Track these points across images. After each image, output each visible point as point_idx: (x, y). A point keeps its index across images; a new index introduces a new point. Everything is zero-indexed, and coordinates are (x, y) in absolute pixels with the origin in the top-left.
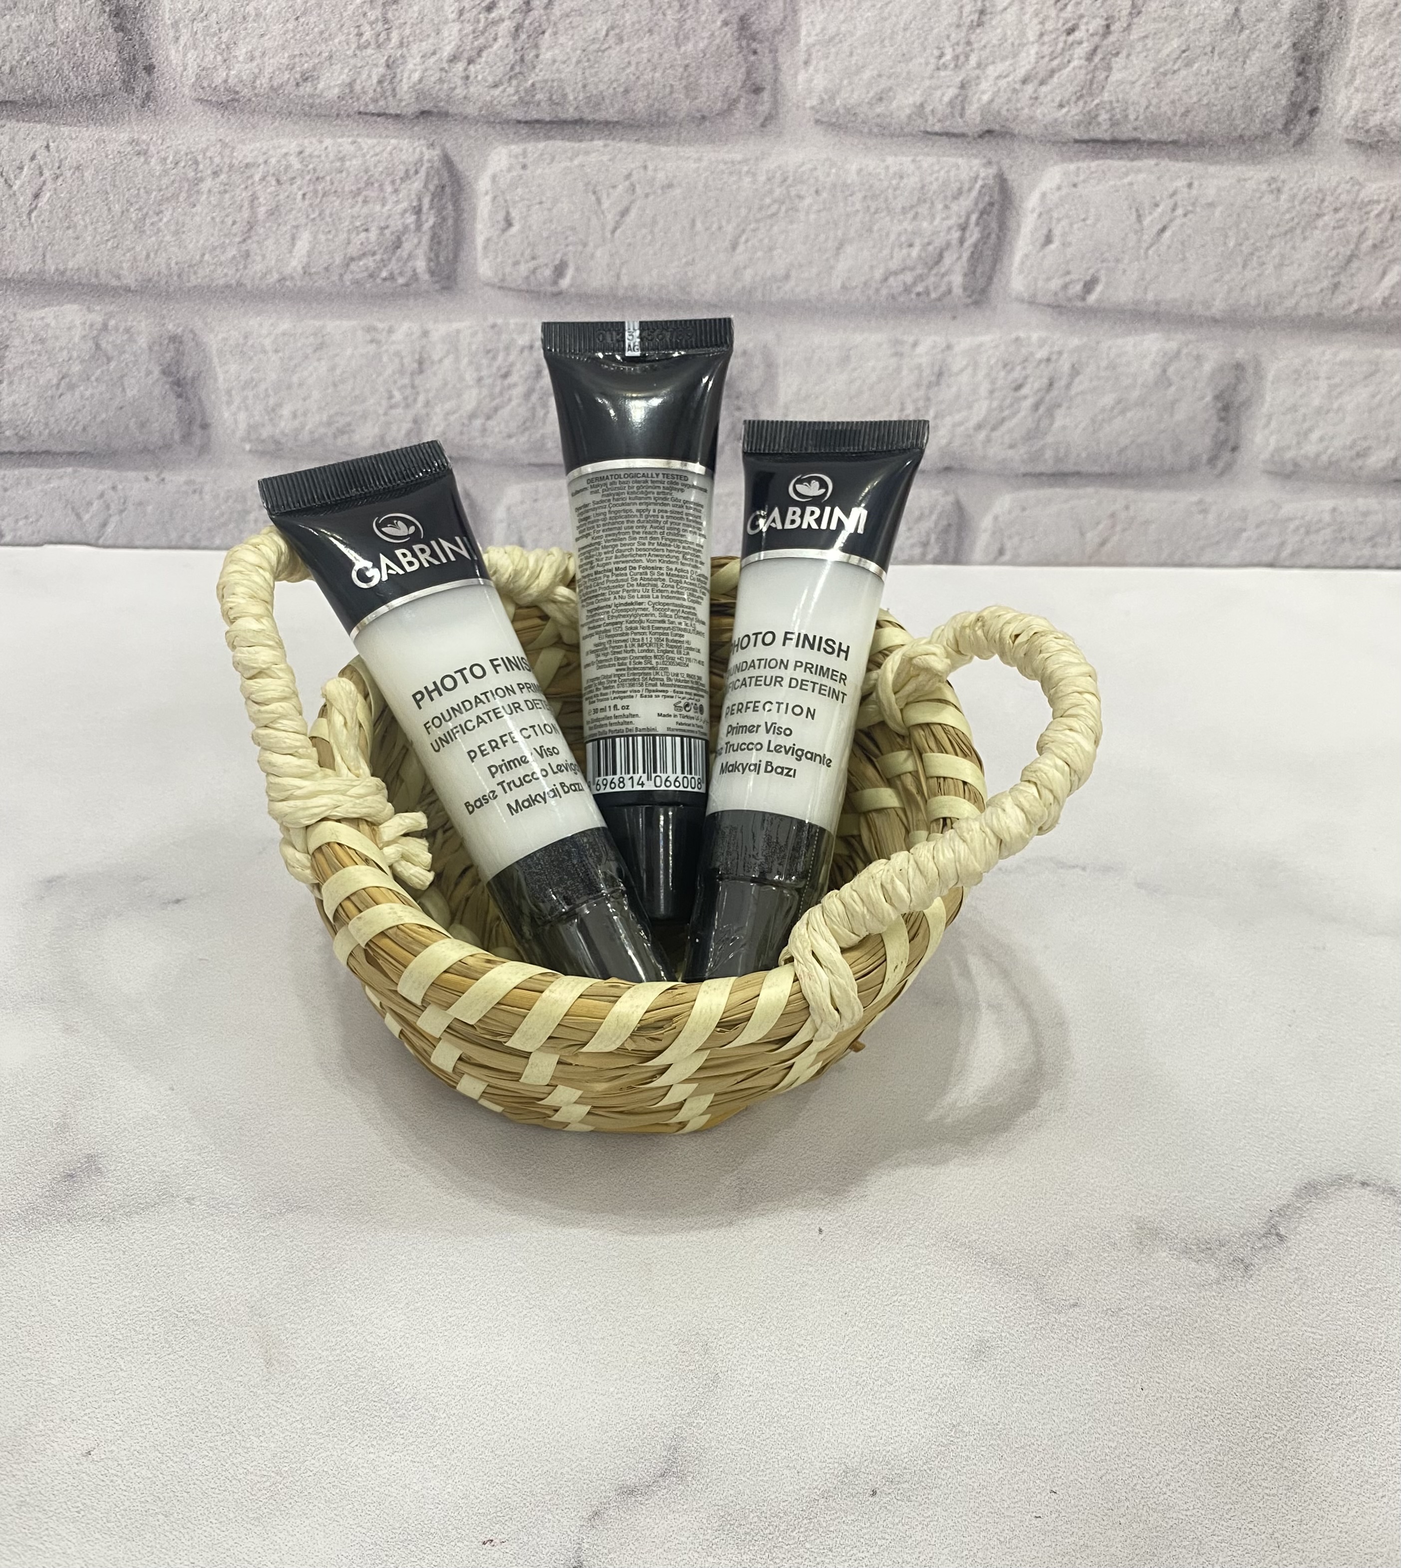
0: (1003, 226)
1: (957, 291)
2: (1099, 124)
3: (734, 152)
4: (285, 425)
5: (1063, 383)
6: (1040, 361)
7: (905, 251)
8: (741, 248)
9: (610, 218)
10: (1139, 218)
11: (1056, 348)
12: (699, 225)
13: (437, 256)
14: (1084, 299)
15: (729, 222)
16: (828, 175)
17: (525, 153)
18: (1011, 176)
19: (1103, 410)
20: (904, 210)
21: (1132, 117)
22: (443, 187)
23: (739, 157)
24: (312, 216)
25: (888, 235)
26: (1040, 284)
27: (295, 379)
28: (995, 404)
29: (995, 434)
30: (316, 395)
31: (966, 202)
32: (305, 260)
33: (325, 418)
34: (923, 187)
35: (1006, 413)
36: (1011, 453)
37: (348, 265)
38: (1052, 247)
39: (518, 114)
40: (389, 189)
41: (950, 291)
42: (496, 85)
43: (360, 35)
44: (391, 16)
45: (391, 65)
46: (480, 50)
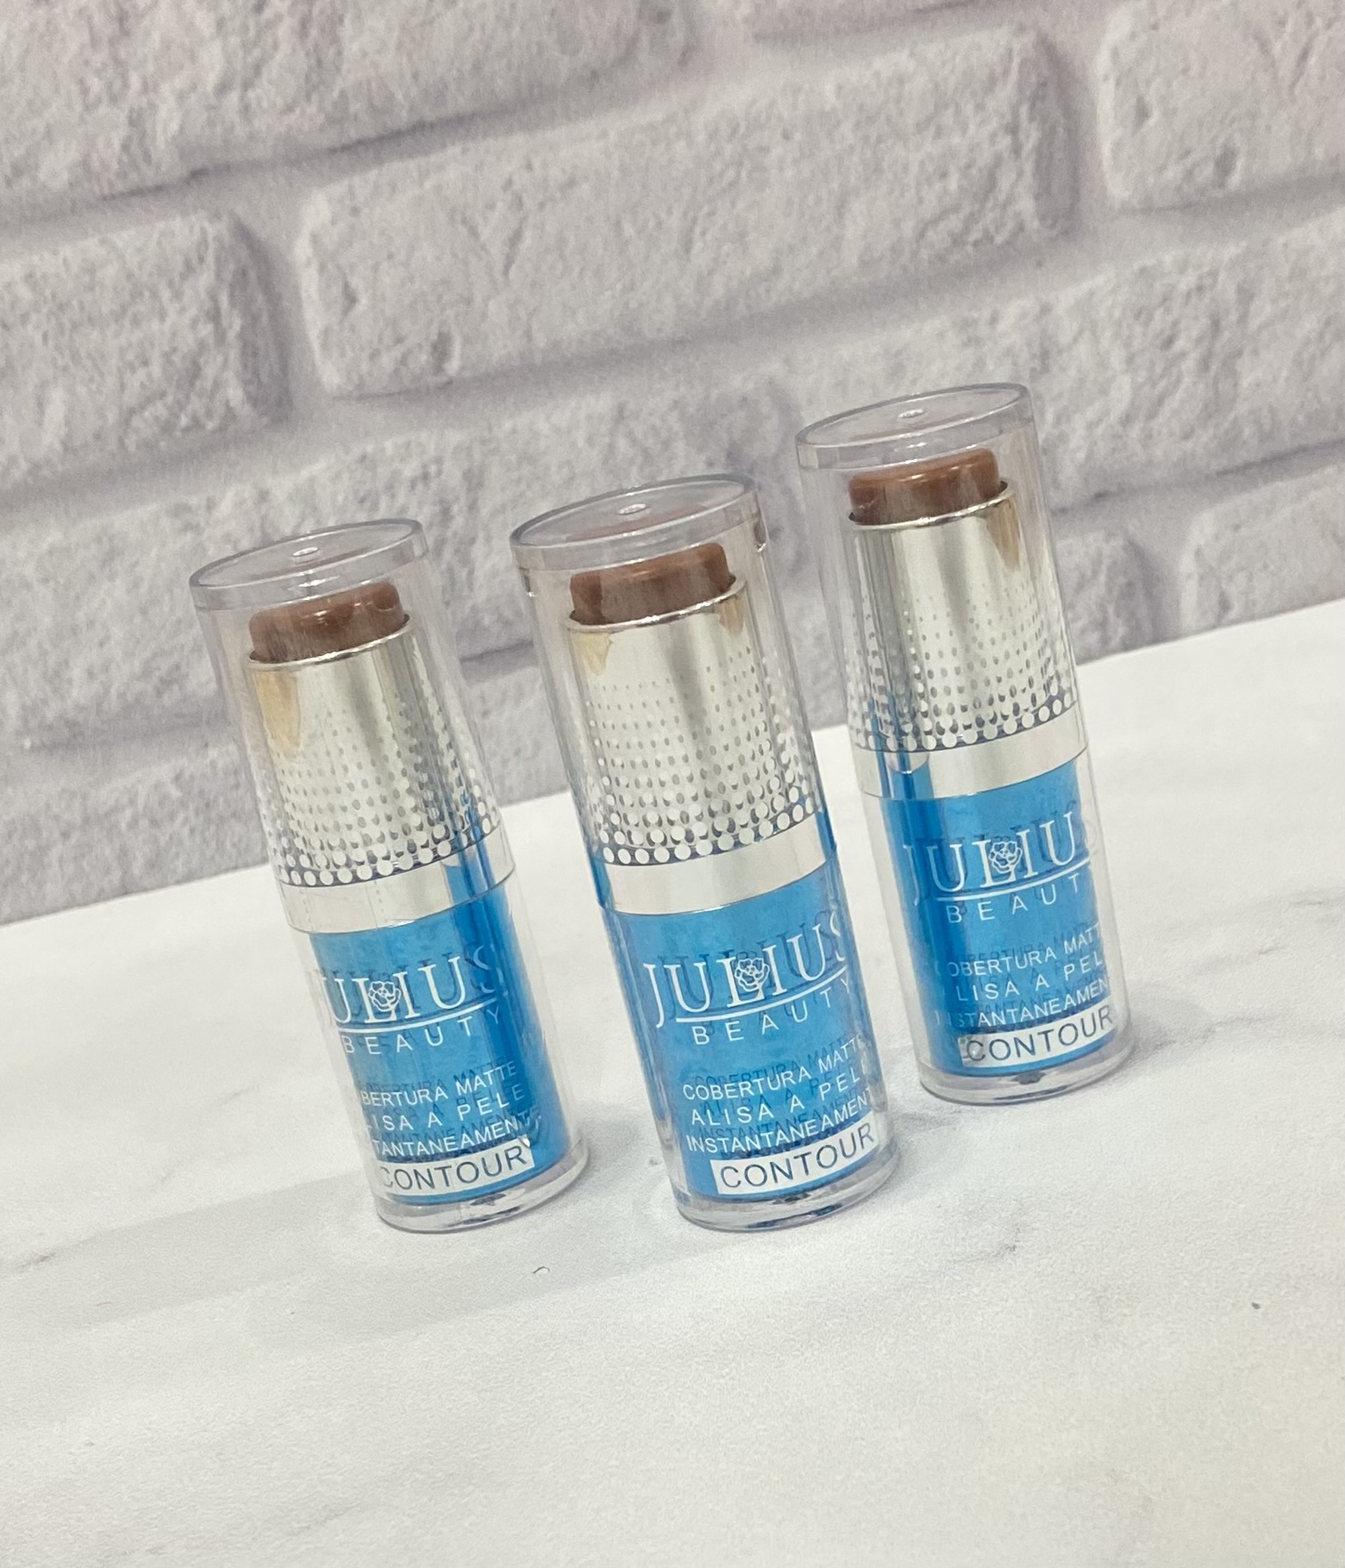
0: (1070, 112)
1: (1033, 224)
3: (653, 112)
4: (79, 692)
5: (1233, 317)
6: (1188, 295)
7: (938, 186)
8: (698, 246)
9: (497, 252)
10: (1264, 48)
11: (1206, 269)
12: (629, 230)
13: (256, 373)
14: (1222, 185)
15: (670, 211)
16: (795, 107)
17: (351, 191)
19: (1307, 342)
20: (921, 128)
22: (244, 273)
23: (659, 116)
24: (60, 363)
25: (905, 168)
26: (1151, 180)
27: (81, 616)
28: (1142, 376)
29: (1155, 424)
30: (118, 632)
31: (1006, 93)
32: (63, 431)
33: (137, 666)
34: (937, 85)
35: (1163, 384)
36: (1189, 445)
37: (127, 422)
38: (1152, 121)
39: (330, 138)
40: (165, 294)
41: (1021, 227)
42: (289, 109)
43: (85, 91)
44: (123, 55)
45: (135, 120)
46: (257, 69)
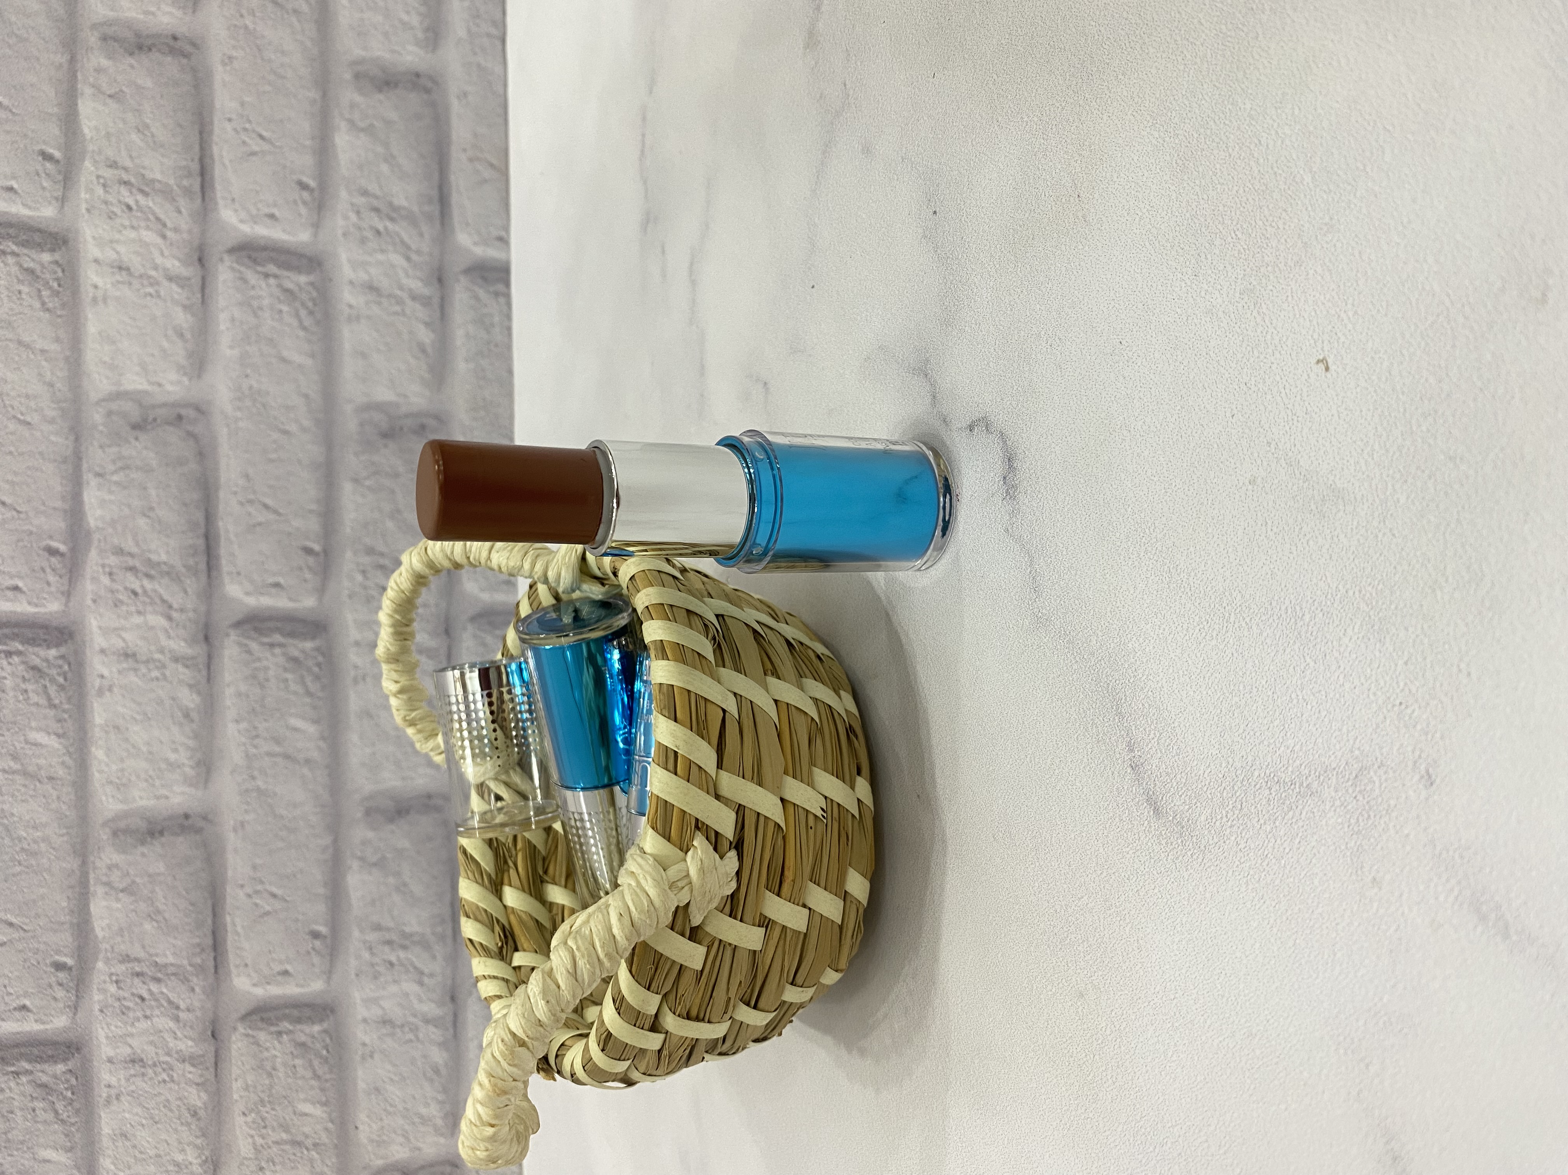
0: (265, 248)
1: (312, 278)
2: (191, 185)
3: (223, 433)
5: (374, 201)
6: (359, 218)
7: (285, 316)
8: (287, 428)
9: (272, 517)
10: (254, 154)
11: (349, 208)
12: (273, 456)
14: (313, 190)
15: (269, 437)
16: (235, 369)
17: (229, 573)
18: (230, 244)
19: (393, 171)
20: (256, 316)
21: (184, 163)
22: (255, 628)
23: (225, 430)
25: (274, 328)
26: (304, 221)
28: (390, 248)
29: (413, 247)
31: (249, 274)
32: (309, 722)
34: (239, 304)
35: (398, 240)
36: (427, 236)
38: (277, 213)
39: (203, 578)
40: (258, 665)
41: (312, 284)
42: (186, 592)
43: (157, 679)
44: (144, 658)
45: (176, 660)
46: (163, 601)
